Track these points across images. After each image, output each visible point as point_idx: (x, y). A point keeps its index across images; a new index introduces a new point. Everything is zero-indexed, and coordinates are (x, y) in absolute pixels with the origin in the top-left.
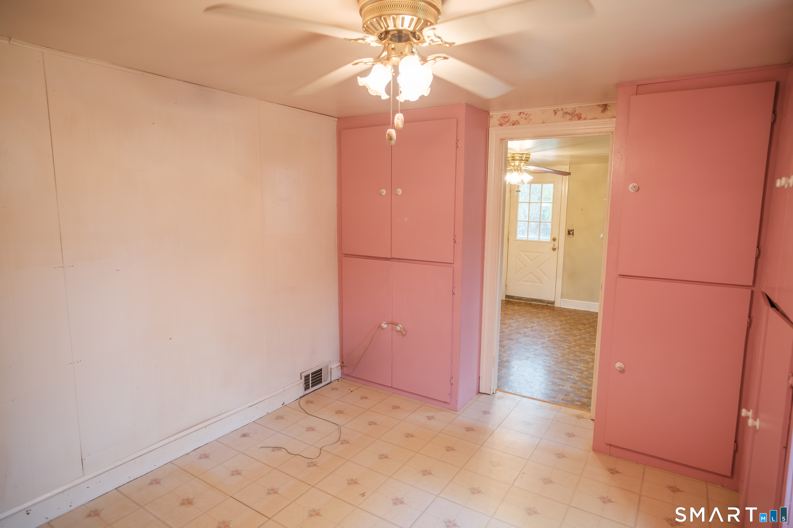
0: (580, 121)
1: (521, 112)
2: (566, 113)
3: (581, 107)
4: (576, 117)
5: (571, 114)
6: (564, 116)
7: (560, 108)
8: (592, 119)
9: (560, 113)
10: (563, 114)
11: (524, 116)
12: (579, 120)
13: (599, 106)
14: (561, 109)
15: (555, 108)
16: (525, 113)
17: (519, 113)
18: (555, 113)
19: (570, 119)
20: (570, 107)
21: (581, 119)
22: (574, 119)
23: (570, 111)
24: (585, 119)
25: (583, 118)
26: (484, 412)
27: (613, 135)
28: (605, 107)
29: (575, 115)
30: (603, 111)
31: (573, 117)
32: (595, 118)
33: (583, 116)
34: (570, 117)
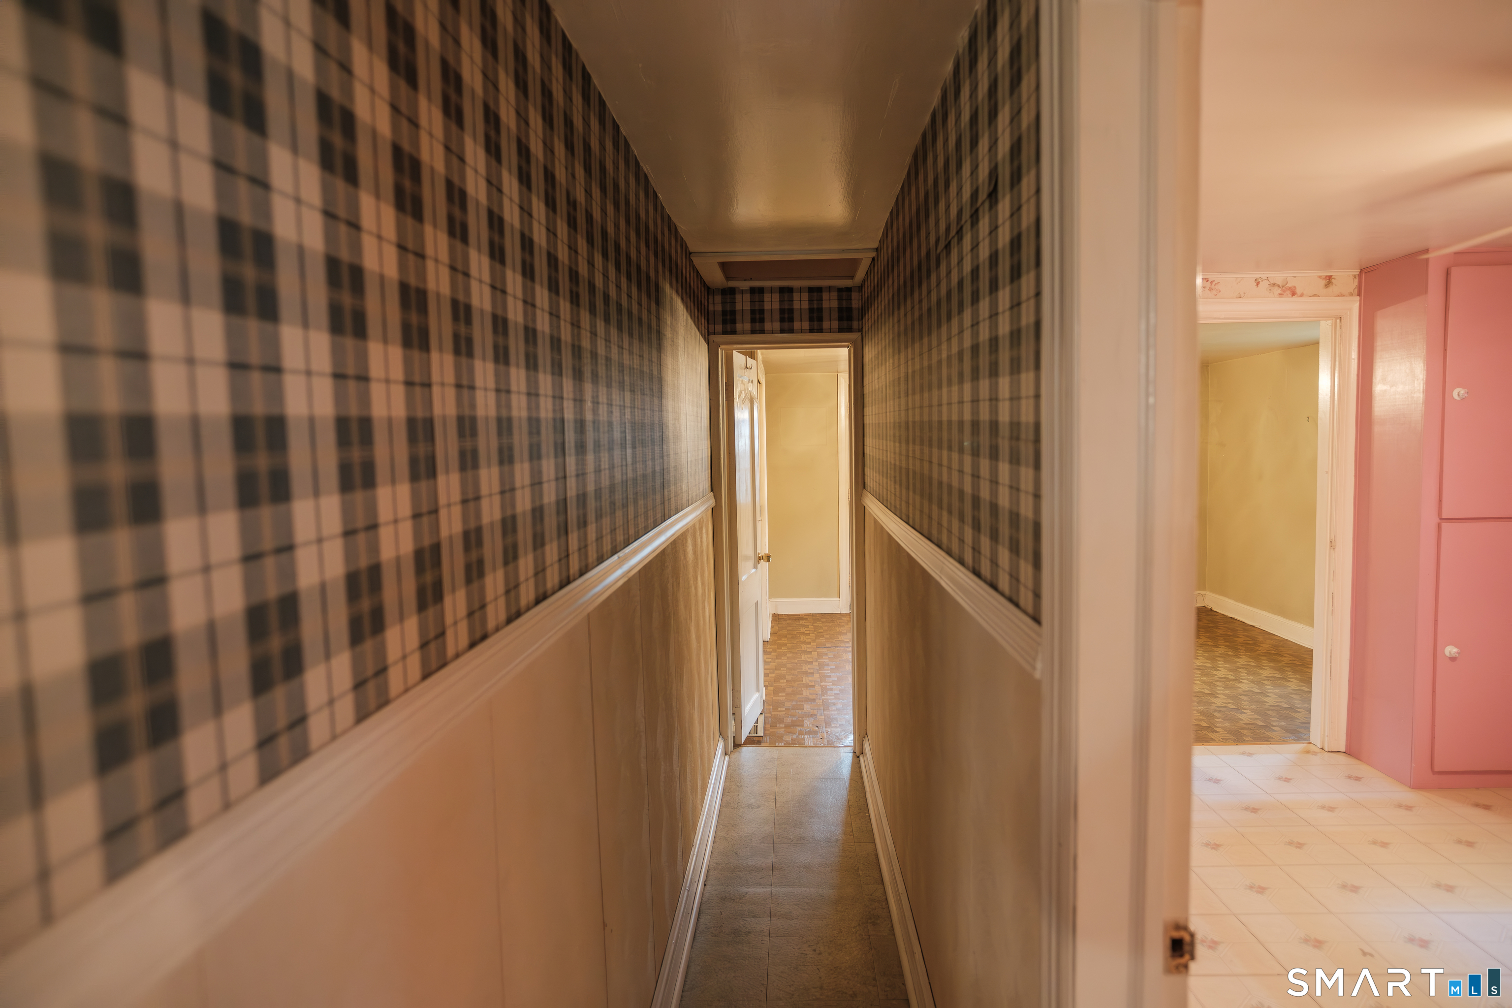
0: (1294, 298)
2: (1274, 284)
3: (1295, 277)
4: (1289, 292)
5: (1281, 286)
6: (1270, 288)
7: (1264, 276)
8: (1311, 296)
9: (1264, 285)
10: (1270, 286)
11: (1208, 284)
12: (1293, 296)
13: (1322, 278)
14: (1266, 279)
15: (1257, 276)
16: (1210, 280)
18: (1258, 284)
19: (1280, 294)
20: (1278, 276)
21: (1296, 296)
22: (1285, 294)
23: (1279, 283)
24: (1302, 295)
25: (1298, 294)
26: (1210, 780)
27: (1338, 321)
28: (1329, 280)
29: (1287, 289)
30: (1326, 285)
31: (1284, 291)
32: (1315, 295)
33: (1299, 291)
34: (1279, 291)
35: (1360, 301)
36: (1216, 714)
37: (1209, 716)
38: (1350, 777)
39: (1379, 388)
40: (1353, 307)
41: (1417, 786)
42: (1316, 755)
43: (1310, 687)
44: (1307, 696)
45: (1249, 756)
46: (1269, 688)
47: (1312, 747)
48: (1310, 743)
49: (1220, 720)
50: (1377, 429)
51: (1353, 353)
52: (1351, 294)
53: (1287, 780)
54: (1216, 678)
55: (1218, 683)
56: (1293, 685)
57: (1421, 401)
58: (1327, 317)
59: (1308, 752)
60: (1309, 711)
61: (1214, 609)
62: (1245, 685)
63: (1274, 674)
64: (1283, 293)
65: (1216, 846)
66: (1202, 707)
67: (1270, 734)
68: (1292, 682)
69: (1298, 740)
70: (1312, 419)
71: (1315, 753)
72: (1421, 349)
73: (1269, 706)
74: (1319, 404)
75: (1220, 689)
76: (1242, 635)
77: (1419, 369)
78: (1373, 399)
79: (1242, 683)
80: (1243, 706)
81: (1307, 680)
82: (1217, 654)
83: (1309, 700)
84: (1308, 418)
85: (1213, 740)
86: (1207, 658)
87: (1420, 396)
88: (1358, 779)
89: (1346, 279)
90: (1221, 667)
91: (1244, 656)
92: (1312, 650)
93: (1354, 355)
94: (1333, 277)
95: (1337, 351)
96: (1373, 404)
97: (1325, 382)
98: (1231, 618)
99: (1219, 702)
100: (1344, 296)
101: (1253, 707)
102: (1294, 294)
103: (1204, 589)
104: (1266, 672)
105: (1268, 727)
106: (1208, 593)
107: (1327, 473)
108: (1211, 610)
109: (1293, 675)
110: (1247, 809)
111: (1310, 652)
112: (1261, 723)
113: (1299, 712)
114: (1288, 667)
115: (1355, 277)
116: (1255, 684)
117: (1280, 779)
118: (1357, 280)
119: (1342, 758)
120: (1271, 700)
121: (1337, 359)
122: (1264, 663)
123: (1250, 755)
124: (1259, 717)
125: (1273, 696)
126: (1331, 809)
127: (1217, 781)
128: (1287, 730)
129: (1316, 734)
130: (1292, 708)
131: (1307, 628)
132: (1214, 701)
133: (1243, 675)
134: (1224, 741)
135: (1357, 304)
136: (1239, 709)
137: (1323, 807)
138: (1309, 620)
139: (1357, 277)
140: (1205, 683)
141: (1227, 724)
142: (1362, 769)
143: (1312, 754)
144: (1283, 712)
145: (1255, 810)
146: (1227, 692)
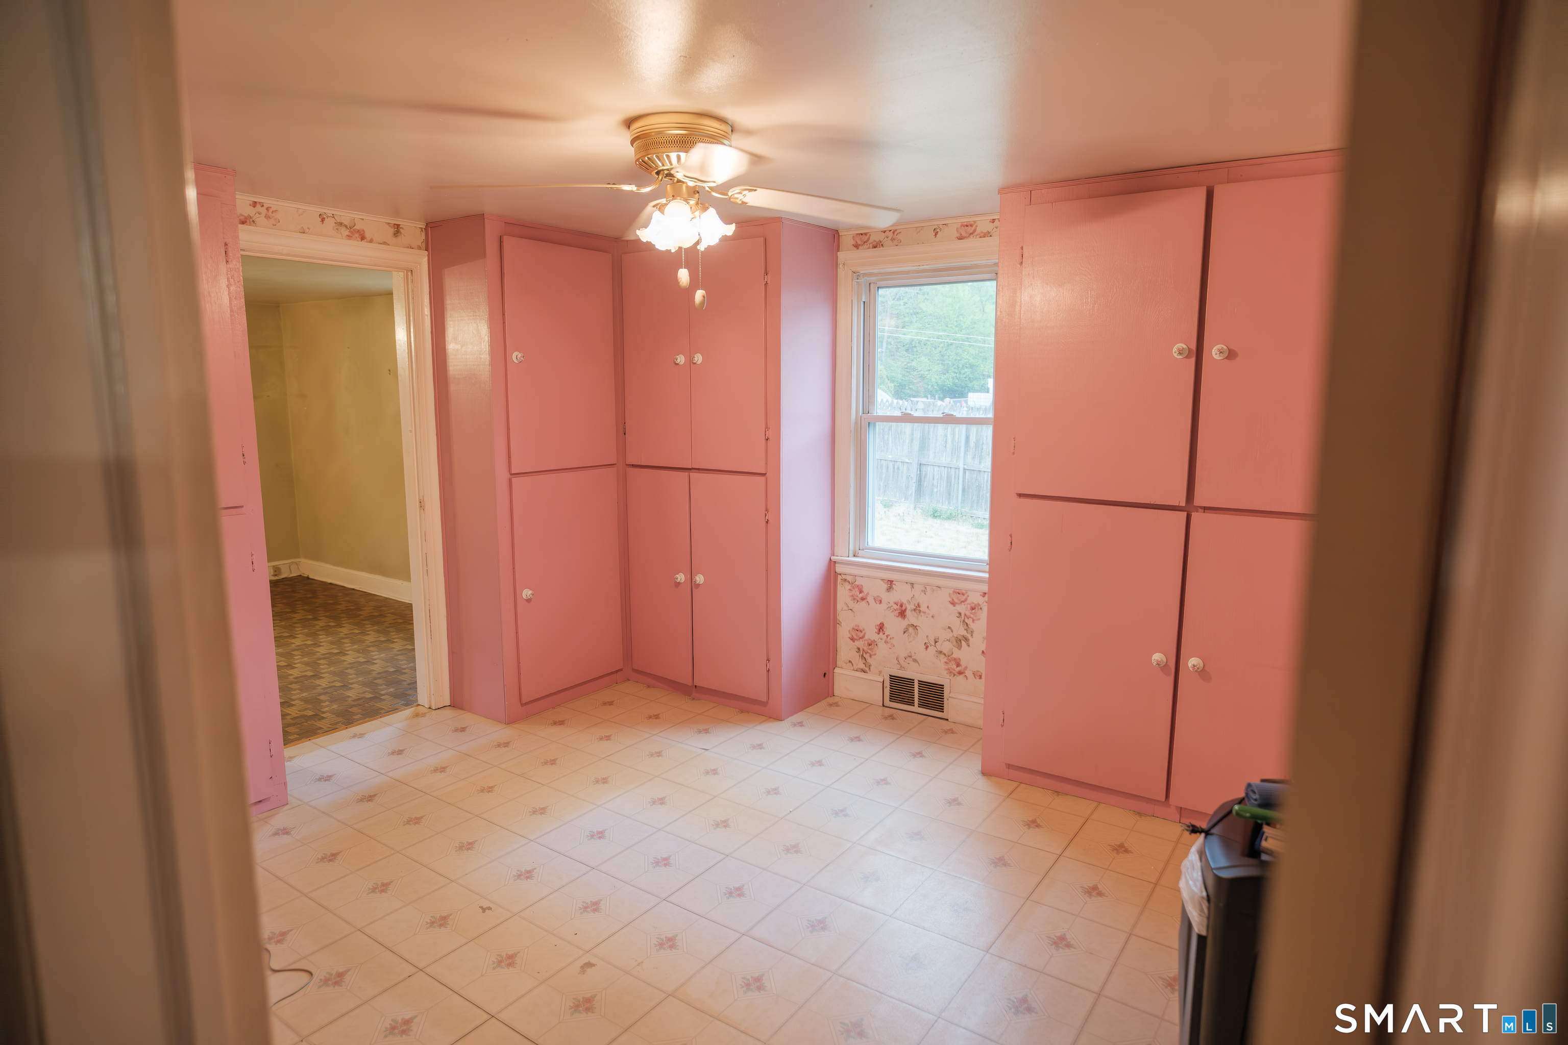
0: (363, 243)
1: (255, 202)
2: (341, 224)
3: (363, 219)
4: (357, 235)
5: (348, 227)
6: (337, 227)
7: (330, 212)
8: (381, 244)
9: (329, 222)
10: (337, 225)
11: (263, 210)
12: (362, 240)
13: (389, 226)
14: (332, 216)
15: (322, 211)
16: (266, 206)
17: (251, 203)
18: (323, 220)
19: (348, 236)
20: (346, 216)
21: (365, 240)
22: (353, 237)
23: (346, 222)
24: (371, 241)
25: (368, 238)
26: (320, 779)
27: (410, 274)
28: (397, 230)
29: (355, 231)
30: (395, 234)
31: (352, 233)
32: (385, 243)
33: (368, 235)
34: (347, 232)
35: (428, 255)
36: (322, 697)
37: (314, 701)
38: (456, 730)
39: (451, 347)
40: (422, 261)
41: (511, 721)
42: (424, 716)
43: (414, 645)
44: (410, 654)
45: (360, 737)
46: (375, 654)
47: (421, 709)
48: (419, 705)
49: (327, 703)
50: (453, 388)
51: (426, 309)
52: (419, 248)
53: (400, 752)
54: (319, 655)
55: (322, 661)
56: (398, 645)
57: (487, 362)
58: (399, 269)
59: (417, 715)
60: (415, 670)
61: (311, 577)
62: (350, 657)
63: (378, 638)
64: (351, 235)
65: (333, 857)
66: (306, 694)
67: (379, 705)
68: (396, 642)
69: (408, 704)
70: (393, 371)
71: (424, 715)
72: (484, 311)
73: (377, 674)
74: (398, 359)
75: (324, 667)
76: (343, 601)
77: (484, 330)
78: (447, 358)
79: (347, 654)
80: (349, 682)
81: (410, 638)
82: (317, 627)
83: (413, 659)
84: (390, 371)
85: (321, 728)
86: (307, 635)
87: (486, 357)
88: (463, 729)
89: (414, 231)
90: (323, 642)
91: (347, 625)
92: (411, 605)
93: (427, 311)
94: (401, 226)
95: (411, 306)
96: (447, 363)
97: (401, 335)
98: (331, 584)
99: (323, 683)
100: (413, 248)
101: (361, 679)
102: (363, 238)
103: (298, 557)
104: (370, 638)
105: (377, 698)
106: (302, 560)
107: (411, 431)
108: (308, 578)
109: (396, 635)
110: (362, 800)
111: (409, 607)
112: (370, 696)
113: (405, 673)
114: (391, 627)
115: (422, 231)
116: (359, 653)
117: (393, 753)
118: (423, 234)
119: (449, 713)
120: (377, 667)
121: (411, 314)
122: (368, 628)
123: (361, 735)
124: (367, 689)
125: (379, 663)
126: (443, 769)
127: (328, 778)
128: (396, 696)
129: (423, 696)
130: (399, 671)
131: (406, 583)
132: (318, 683)
133: (348, 646)
134: (333, 728)
135: (426, 259)
136: (346, 686)
137: (436, 771)
138: (404, 573)
139: (424, 230)
140: (307, 664)
141: (335, 706)
142: (466, 718)
143: (422, 717)
144: (390, 677)
145: (370, 798)
146: (332, 669)
